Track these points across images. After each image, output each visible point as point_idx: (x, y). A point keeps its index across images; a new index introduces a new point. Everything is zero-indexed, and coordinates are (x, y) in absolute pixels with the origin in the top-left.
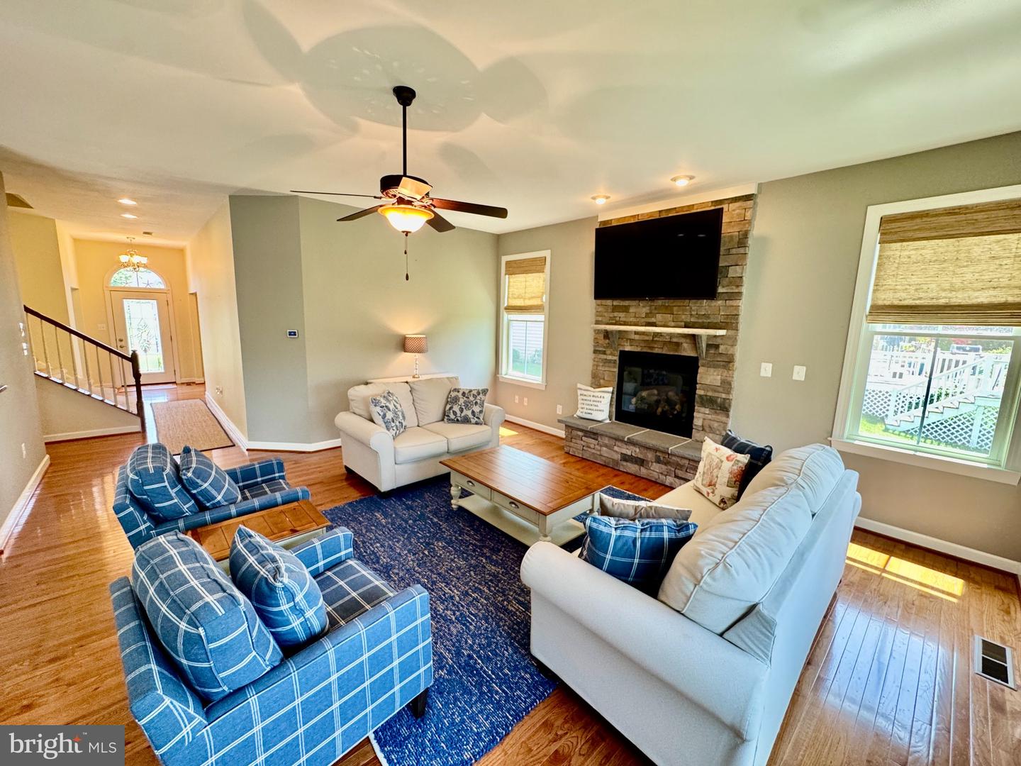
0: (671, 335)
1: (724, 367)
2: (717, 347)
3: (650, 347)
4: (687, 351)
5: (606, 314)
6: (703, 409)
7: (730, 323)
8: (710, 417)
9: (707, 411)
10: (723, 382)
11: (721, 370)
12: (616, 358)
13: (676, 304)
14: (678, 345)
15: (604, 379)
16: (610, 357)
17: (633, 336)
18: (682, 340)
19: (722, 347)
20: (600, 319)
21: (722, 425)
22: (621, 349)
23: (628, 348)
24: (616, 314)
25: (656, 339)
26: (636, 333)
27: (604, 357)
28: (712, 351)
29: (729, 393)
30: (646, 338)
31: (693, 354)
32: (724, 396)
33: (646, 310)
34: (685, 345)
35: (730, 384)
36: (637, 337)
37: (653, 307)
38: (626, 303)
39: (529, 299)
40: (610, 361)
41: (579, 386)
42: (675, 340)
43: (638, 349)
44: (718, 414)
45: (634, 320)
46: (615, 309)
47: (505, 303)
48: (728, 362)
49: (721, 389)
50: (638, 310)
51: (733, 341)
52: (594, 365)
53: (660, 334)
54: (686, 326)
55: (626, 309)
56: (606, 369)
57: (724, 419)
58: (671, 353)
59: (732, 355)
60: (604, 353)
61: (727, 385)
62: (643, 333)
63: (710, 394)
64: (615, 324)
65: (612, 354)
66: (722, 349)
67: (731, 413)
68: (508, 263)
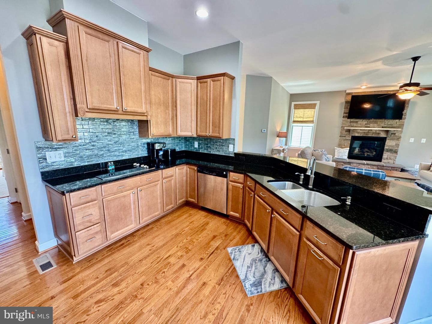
0: (376, 131)
1: (397, 140)
2: (395, 134)
3: (366, 134)
4: (383, 135)
5: (347, 124)
6: (387, 153)
7: (401, 126)
8: (390, 155)
9: (389, 153)
10: (396, 144)
11: (395, 141)
12: (350, 138)
13: (379, 121)
14: (379, 133)
15: (344, 145)
16: (348, 138)
17: (359, 131)
18: (381, 132)
19: (396, 134)
20: (344, 125)
21: (395, 157)
22: (353, 135)
23: (357, 135)
24: (351, 124)
25: (369, 132)
26: (361, 130)
27: (345, 138)
28: (393, 135)
29: (398, 147)
30: (365, 132)
31: (385, 136)
32: (396, 148)
33: (366, 122)
34: (382, 133)
35: (399, 145)
36: (361, 131)
37: (369, 122)
38: (357, 120)
39: (306, 118)
40: (348, 139)
41: (336, 148)
42: (377, 132)
43: (361, 135)
44: (393, 154)
45: (360, 126)
46: (351, 122)
47: (292, 120)
48: (399, 138)
49: (395, 147)
50: (362, 122)
51: (401, 132)
52: (339, 141)
53: (371, 130)
54: (382, 128)
55: (357, 122)
56: (346, 142)
57: (396, 155)
58: (376, 136)
59: (401, 136)
60: (345, 137)
61: (398, 145)
62: (364, 130)
63: (390, 148)
64: (351, 127)
65: (348, 137)
66: (397, 134)
67: (398, 153)
68: (295, 105)
